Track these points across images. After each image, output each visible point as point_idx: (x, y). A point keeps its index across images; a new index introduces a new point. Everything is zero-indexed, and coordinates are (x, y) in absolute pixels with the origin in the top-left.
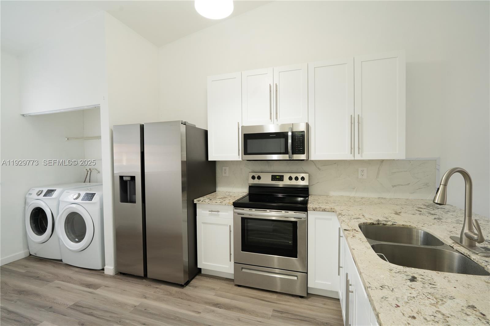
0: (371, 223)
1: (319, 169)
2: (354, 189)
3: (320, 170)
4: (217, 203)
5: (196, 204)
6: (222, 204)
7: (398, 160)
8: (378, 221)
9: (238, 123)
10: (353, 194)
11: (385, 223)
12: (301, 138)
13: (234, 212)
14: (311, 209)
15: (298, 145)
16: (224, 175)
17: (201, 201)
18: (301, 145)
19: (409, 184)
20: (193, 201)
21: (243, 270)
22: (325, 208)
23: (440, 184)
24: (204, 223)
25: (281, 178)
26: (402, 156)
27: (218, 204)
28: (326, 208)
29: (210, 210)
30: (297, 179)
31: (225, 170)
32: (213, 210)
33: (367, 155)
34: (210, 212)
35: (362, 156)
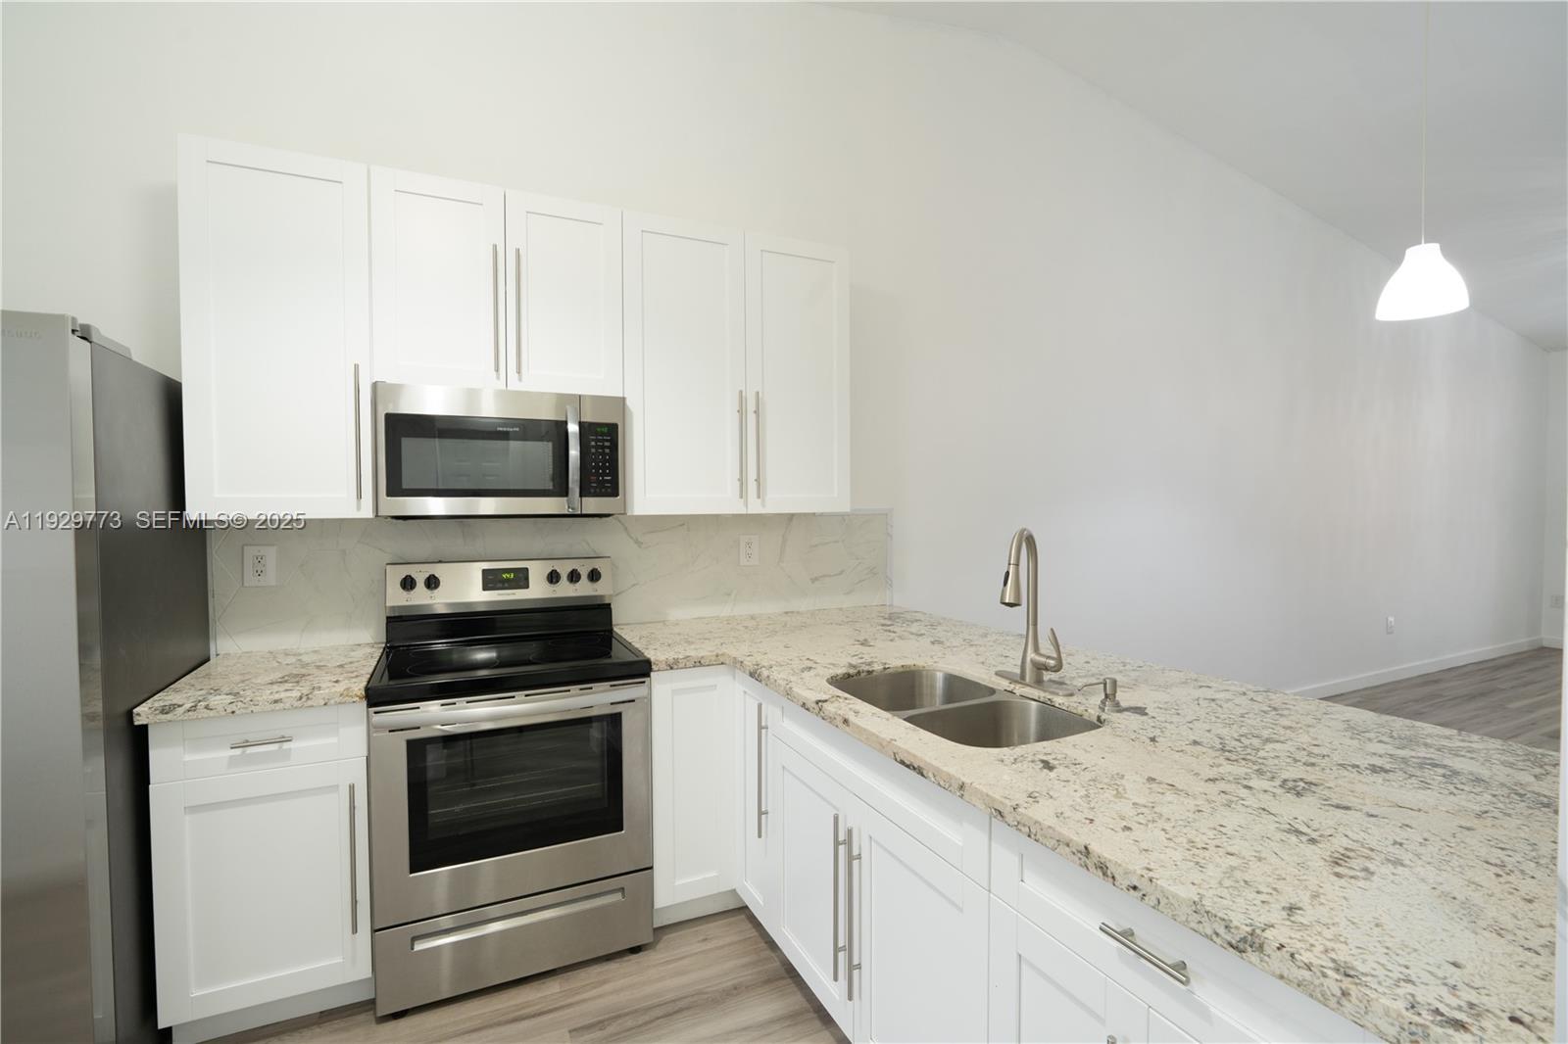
0: (844, 675)
1: (637, 542)
2: (729, 595)
3: (640, 547)
4: (280, 706)
5: (143, 730)
6: (310, 703)
7: (822, 515)
8: (851, 666)
9: (356, 367)
10: (725, 611)
11: (867, 668)
12: (607, 444)
13: (371, 728)
14: (664, 666)
15: (597, 468)
16: (250, 579)
17: (180, 710)
18: (608, 468)
19: (841, 573)
20: (130, 715)
21: (419, 946)
22: (700, 655)
23: (1007, 563)
24: (193, 809)
25: (521, 579)
26: (845, 507)
27: (288, 706)
28: (702, 657)
29: (238, 740)
30: (574, 577)
31: (260, 559)
32: (251, 738)
33: (778, 501)
34: (238, 751)
35: (764, 506)
